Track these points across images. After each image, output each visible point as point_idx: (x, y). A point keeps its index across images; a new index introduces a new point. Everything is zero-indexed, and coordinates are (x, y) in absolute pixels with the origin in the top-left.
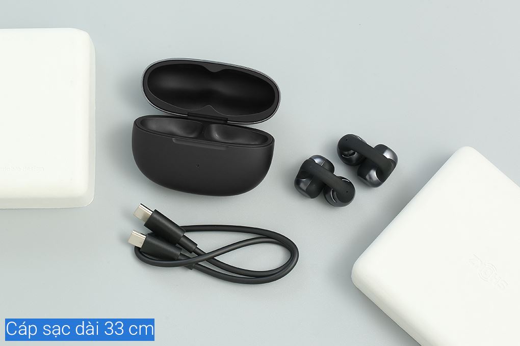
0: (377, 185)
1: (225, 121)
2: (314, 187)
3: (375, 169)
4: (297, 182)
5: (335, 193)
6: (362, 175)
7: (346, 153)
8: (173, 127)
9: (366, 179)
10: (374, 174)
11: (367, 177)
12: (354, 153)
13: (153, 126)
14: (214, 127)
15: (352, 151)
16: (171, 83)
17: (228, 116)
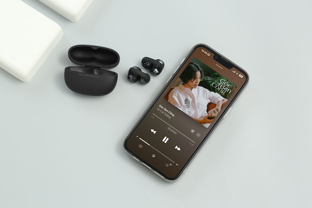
0: (158, 74)
1: (99, 68)
2: (135, 78)
3: (156, 69)
4: (129, 78)
5: (143, 80)
6: (152, 72)
7: (145, 64)
8: (80, 71)
9: (154, 72)
10: (156, 70)
11: (154, 71)
12: (148, 63)
13: (72, 70)
14: (95, 70)
15: (147, 63)
16: (79, 55)
17: (100, 66)
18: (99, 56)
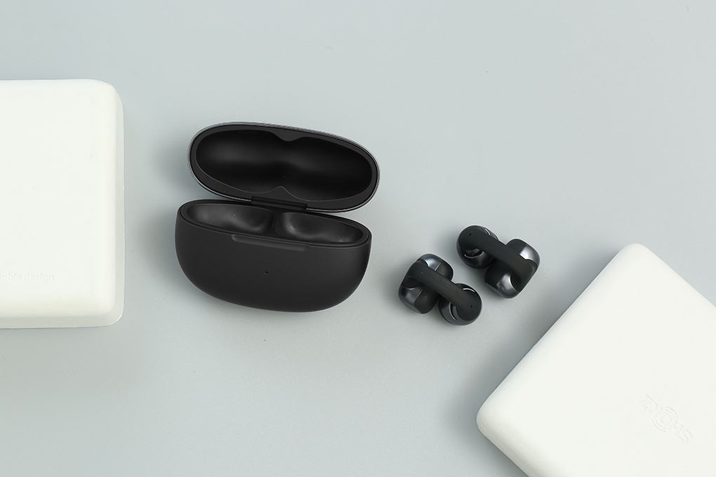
0: (511, 295)
1: (303, 208)
2: (426, 299)
3: (508, 275)
4: (403, 291)
5: (455, 308)
6: (491, 282)
7: (469, 251)
8: (231, 216)
9: (496, 287)
10: (507, 280)
11: (498, 285)
12: (480, 253)
13: (204, 215)
14: (288, 216)
15: (477, 250)
17: (307, 201)
18: (300, 162)
